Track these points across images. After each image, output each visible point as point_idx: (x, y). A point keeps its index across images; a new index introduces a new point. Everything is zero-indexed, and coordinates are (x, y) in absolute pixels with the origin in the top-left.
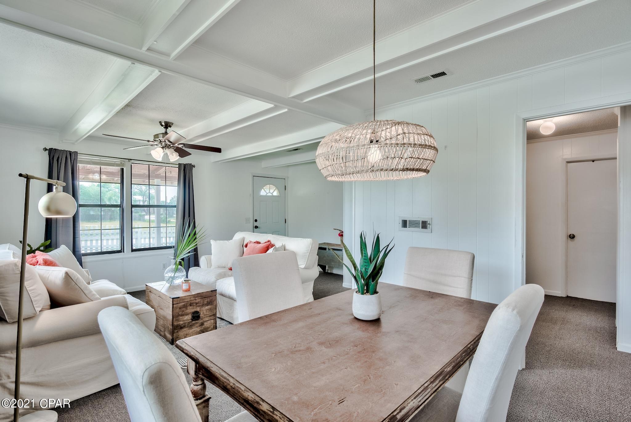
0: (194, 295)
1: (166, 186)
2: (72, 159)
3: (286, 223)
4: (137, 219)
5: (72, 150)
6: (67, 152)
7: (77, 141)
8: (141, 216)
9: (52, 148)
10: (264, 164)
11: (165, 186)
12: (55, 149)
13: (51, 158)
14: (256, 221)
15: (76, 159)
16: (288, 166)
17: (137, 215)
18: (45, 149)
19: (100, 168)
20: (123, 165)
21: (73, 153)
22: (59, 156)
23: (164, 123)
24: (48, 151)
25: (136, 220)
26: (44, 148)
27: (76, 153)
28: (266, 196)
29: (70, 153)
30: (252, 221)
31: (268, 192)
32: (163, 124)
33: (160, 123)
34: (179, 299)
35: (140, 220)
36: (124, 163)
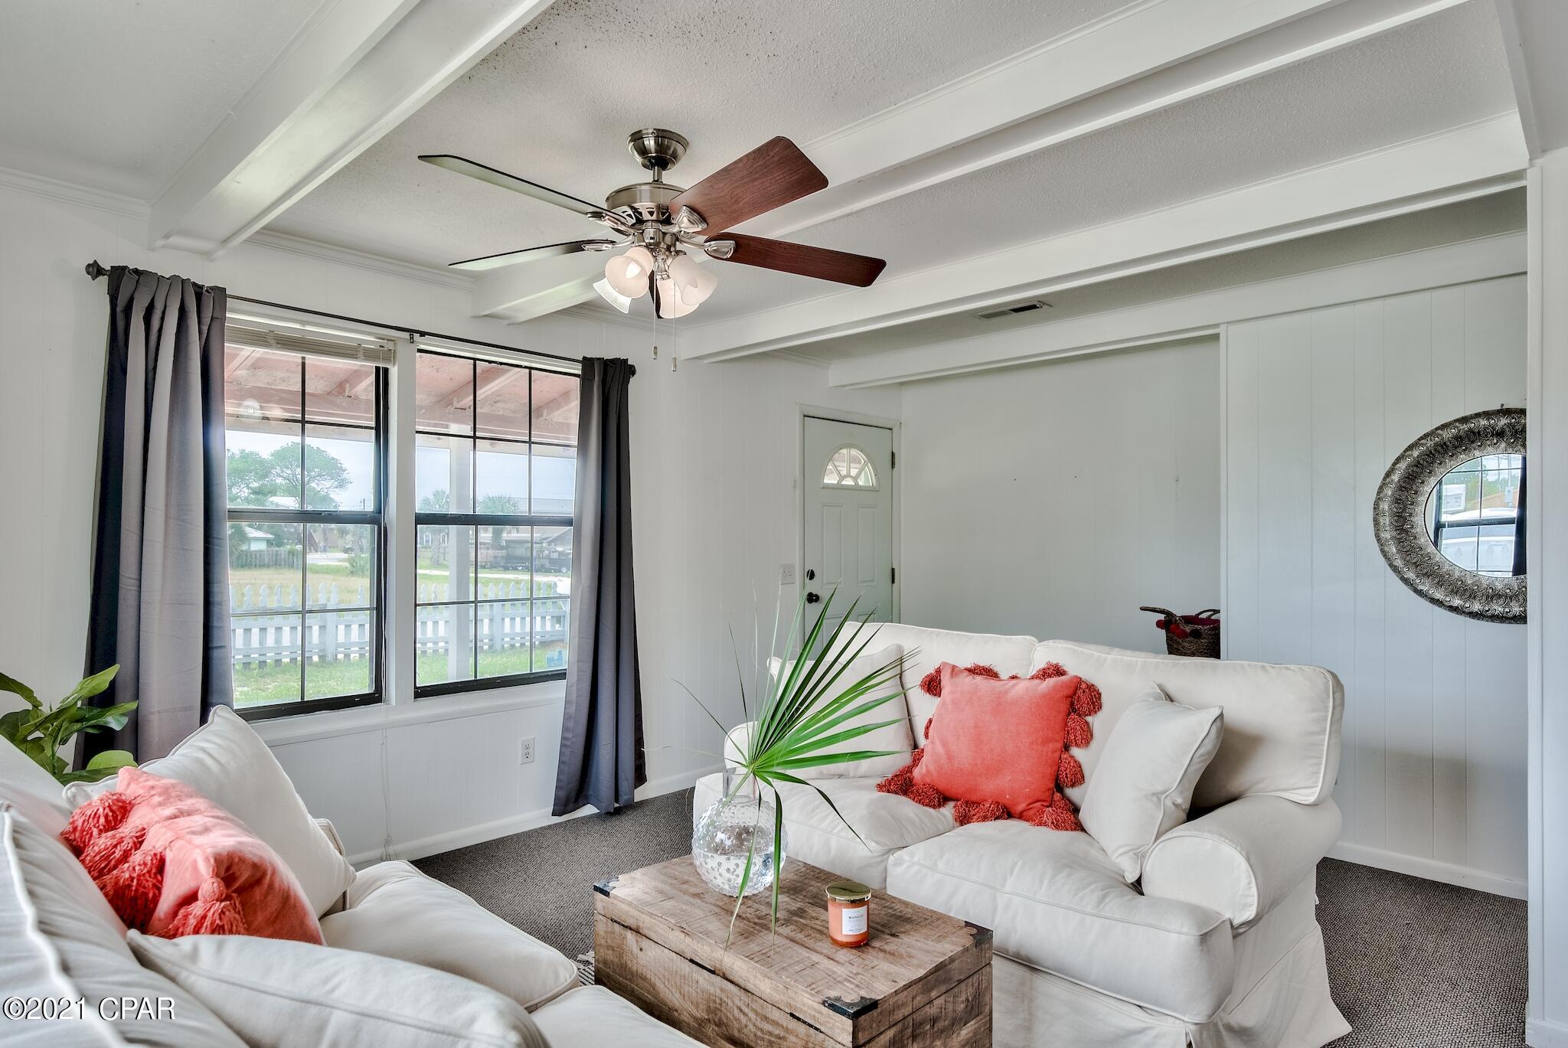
0: (926, 977)
1: (530, 442)
2: (203, 315)
3: (893, 582)
4: (283, 563)
5: (206, 279)
6: (186, 285)
7: (226, 241)
8: (293, 555)
9: (124, 268)
10: (838, 373)
11: (528, 445)
12: (136, 271)
13: (119, 309)
14: (812, 575)
15: (219, 319)
16: (902, 384)
17: (283, 553)
18: (95, 270)
19: (303, 365)
20: (390, 356)
21: (207, 291)
22: (153, 298)
23: (652, 142)
24: (106, 278)
25: (280, 565)
26: (89, 266)
27: (220, 294)
28: (838, 488)
29: (199, 291)
30: (798, 575)
31: (844, 473)
32: (650, 143)
33: (637, 137)
34: (875, 1013)
35: (293, 566)
36: (390, 346)
